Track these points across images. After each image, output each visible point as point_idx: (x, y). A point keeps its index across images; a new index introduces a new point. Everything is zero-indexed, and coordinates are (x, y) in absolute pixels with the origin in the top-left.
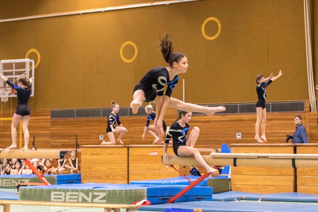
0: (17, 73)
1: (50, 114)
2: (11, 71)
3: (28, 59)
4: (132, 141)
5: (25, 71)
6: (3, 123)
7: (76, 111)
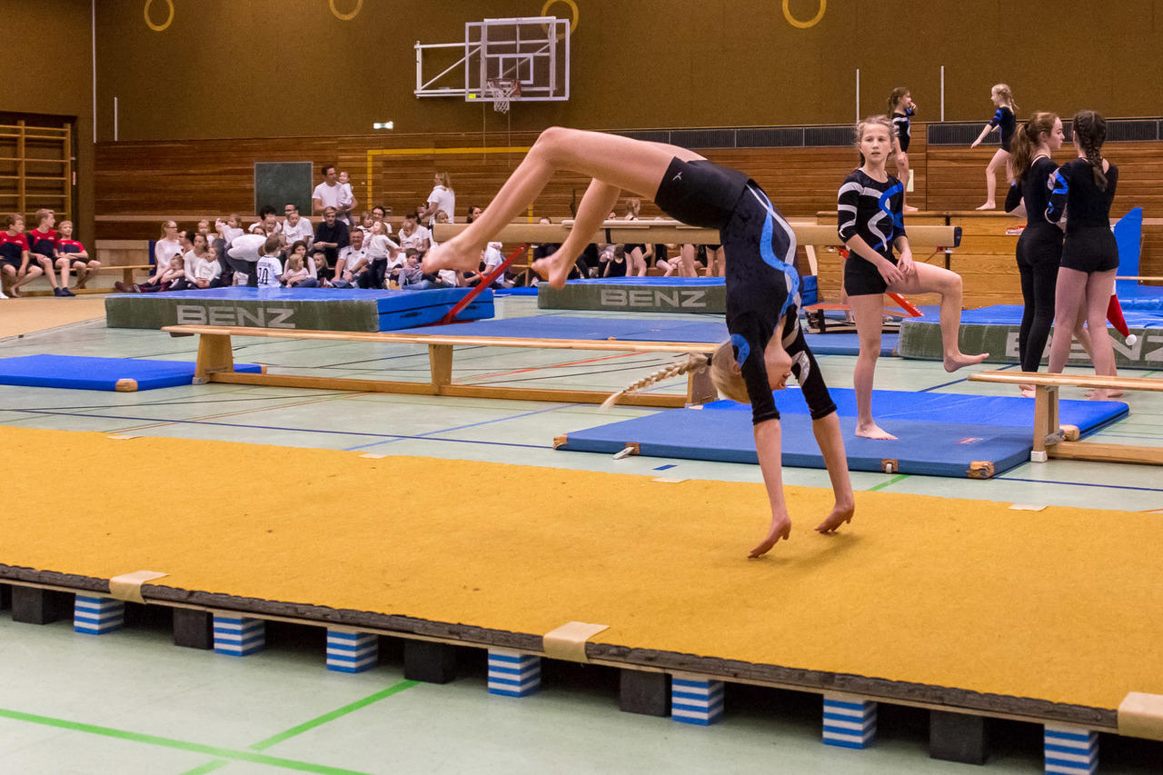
0: (525, 49)
2: (513, 42)
3: (555, 18)
4: (813, 201)
5: (547, 44)
6: (488, 159)
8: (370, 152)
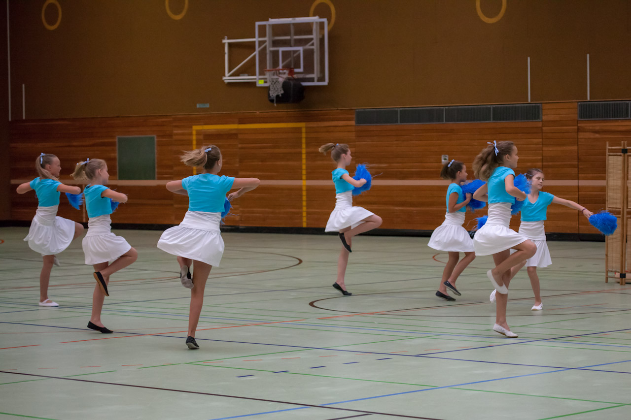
0: (299, 42)
1: (354, 116)
2: (288, 38)
3: (318, 17)
5: (312, 39)
7: (400, 111)
8: (196, 128)
